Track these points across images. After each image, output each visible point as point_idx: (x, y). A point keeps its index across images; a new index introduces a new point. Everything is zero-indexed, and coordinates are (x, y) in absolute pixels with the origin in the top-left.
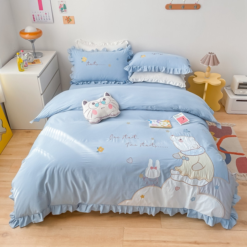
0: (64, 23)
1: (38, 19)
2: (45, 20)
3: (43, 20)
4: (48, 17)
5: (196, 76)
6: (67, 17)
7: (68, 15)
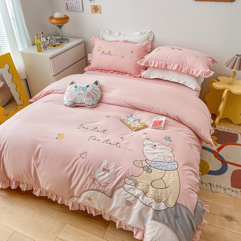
0: (92, 12)
1: (70, 7)
2: (75, 9)
3: (74, 8)
4: (78, 6)
5: (218, 81)
6: (94, 6)
7: (95, 5)
